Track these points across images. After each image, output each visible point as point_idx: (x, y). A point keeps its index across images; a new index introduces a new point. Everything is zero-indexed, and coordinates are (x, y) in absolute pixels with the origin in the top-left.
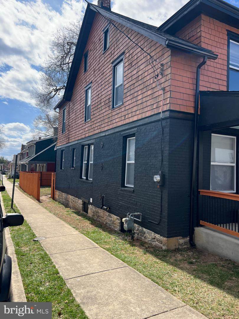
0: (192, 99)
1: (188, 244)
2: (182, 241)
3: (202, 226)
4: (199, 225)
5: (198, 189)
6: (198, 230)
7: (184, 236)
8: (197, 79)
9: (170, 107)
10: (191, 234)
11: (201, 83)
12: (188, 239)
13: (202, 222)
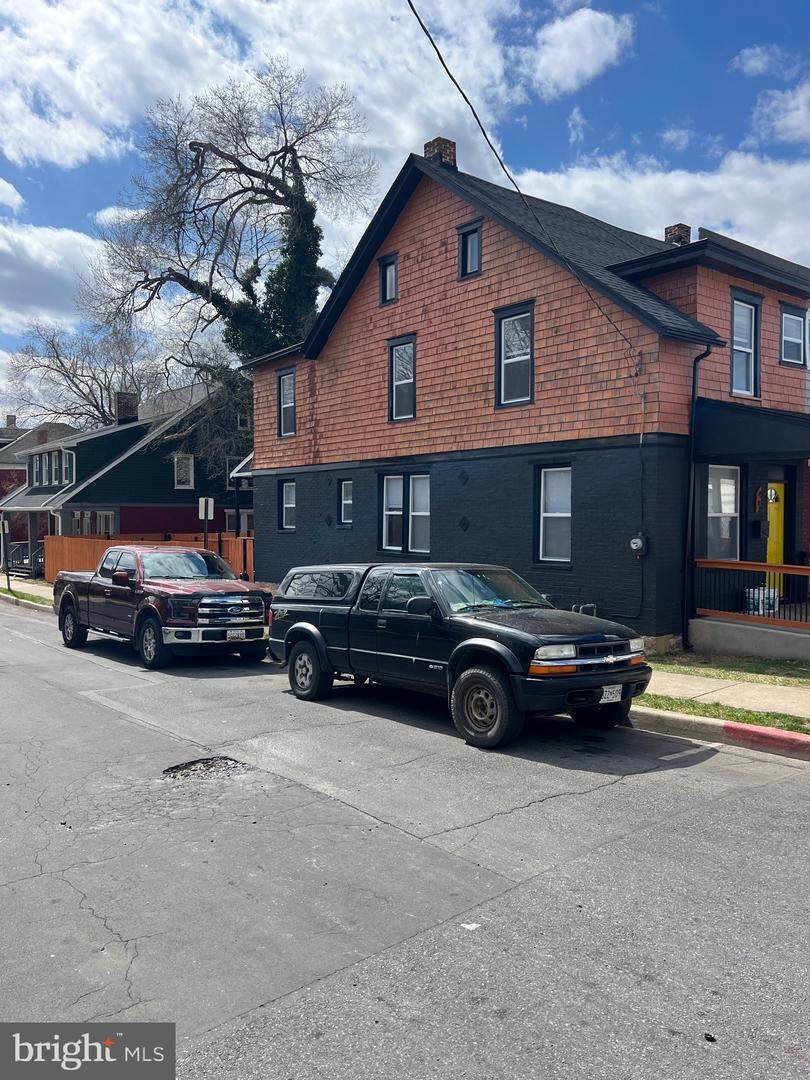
0: (685, 412)
1: (681, 646)
2: (673, 641)
3: (700, 617)
4: (694, 615)
5: (693, 558)
6: (694, 623)
7: (676, 634)
8: (694, 378)
9: (659, 429)
10: (684, 631)
11: (700, 383)
12: (681, 638)
13: (699, 611)
